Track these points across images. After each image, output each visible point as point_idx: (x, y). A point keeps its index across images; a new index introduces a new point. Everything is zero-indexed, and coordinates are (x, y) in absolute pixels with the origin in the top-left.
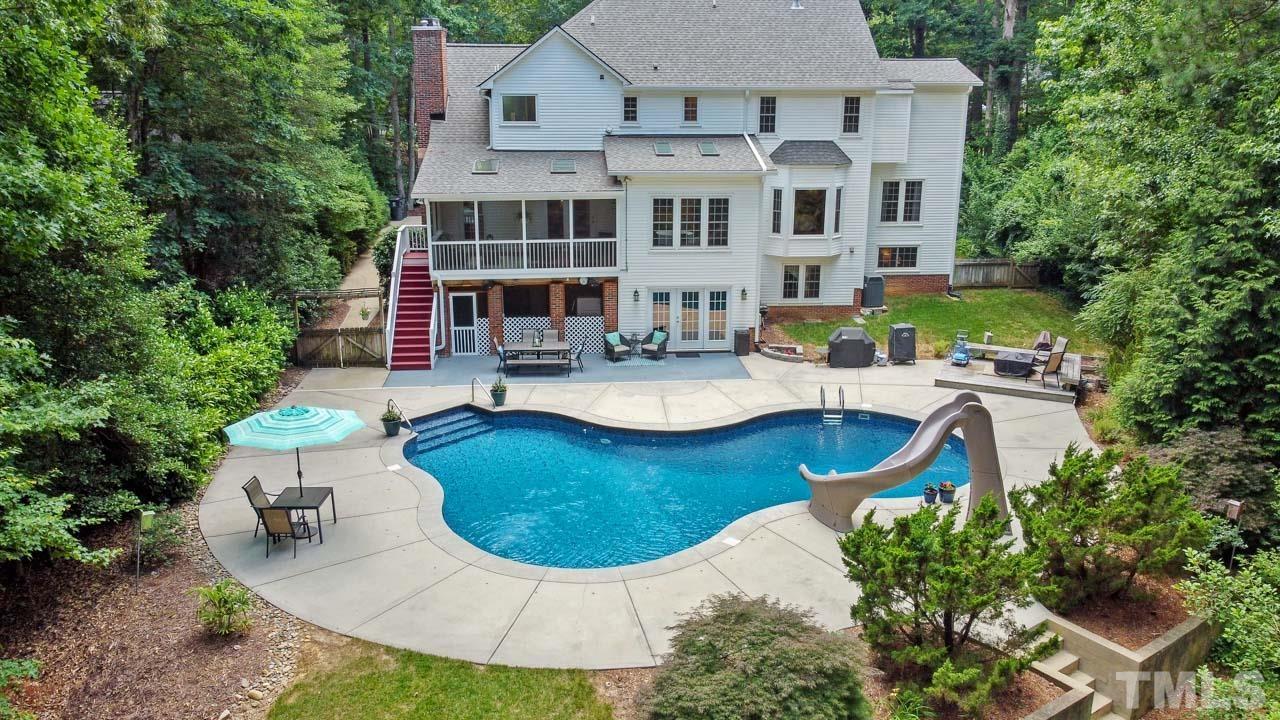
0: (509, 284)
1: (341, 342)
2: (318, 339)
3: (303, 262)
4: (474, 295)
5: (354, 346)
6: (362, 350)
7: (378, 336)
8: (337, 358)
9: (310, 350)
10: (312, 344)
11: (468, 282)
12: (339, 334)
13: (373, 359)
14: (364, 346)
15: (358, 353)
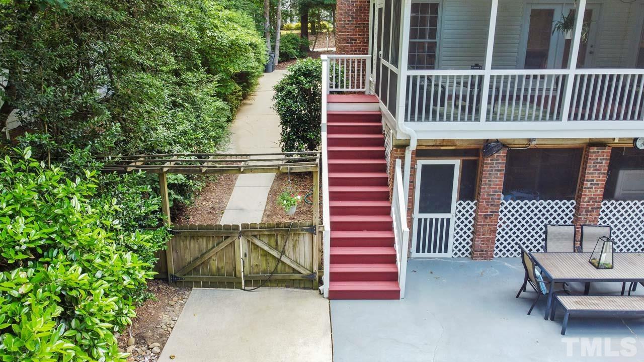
0: (516, 146)
1: (242, 246)
2: (203, 242)
3: (182, 105)
4: (457, 163)
5: (266, 254)
6: (278, 260)
7: (307, 237)
8: (234, 272)
9: (188, 258)
10: (191, 249)
11: (451, 142)
12: (242, 234)
13: (297, 276)
14: (283, 253)
15: (272, 265)
